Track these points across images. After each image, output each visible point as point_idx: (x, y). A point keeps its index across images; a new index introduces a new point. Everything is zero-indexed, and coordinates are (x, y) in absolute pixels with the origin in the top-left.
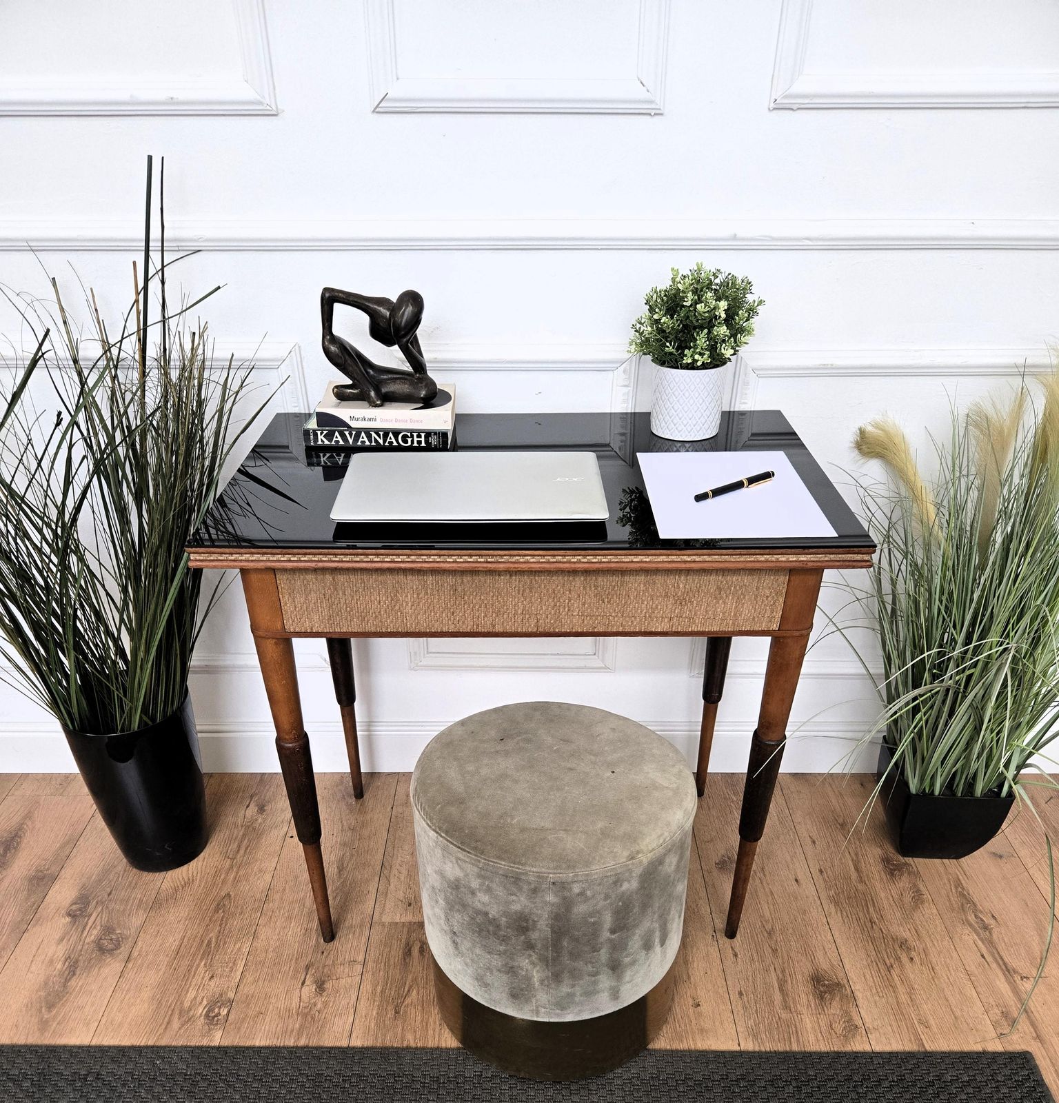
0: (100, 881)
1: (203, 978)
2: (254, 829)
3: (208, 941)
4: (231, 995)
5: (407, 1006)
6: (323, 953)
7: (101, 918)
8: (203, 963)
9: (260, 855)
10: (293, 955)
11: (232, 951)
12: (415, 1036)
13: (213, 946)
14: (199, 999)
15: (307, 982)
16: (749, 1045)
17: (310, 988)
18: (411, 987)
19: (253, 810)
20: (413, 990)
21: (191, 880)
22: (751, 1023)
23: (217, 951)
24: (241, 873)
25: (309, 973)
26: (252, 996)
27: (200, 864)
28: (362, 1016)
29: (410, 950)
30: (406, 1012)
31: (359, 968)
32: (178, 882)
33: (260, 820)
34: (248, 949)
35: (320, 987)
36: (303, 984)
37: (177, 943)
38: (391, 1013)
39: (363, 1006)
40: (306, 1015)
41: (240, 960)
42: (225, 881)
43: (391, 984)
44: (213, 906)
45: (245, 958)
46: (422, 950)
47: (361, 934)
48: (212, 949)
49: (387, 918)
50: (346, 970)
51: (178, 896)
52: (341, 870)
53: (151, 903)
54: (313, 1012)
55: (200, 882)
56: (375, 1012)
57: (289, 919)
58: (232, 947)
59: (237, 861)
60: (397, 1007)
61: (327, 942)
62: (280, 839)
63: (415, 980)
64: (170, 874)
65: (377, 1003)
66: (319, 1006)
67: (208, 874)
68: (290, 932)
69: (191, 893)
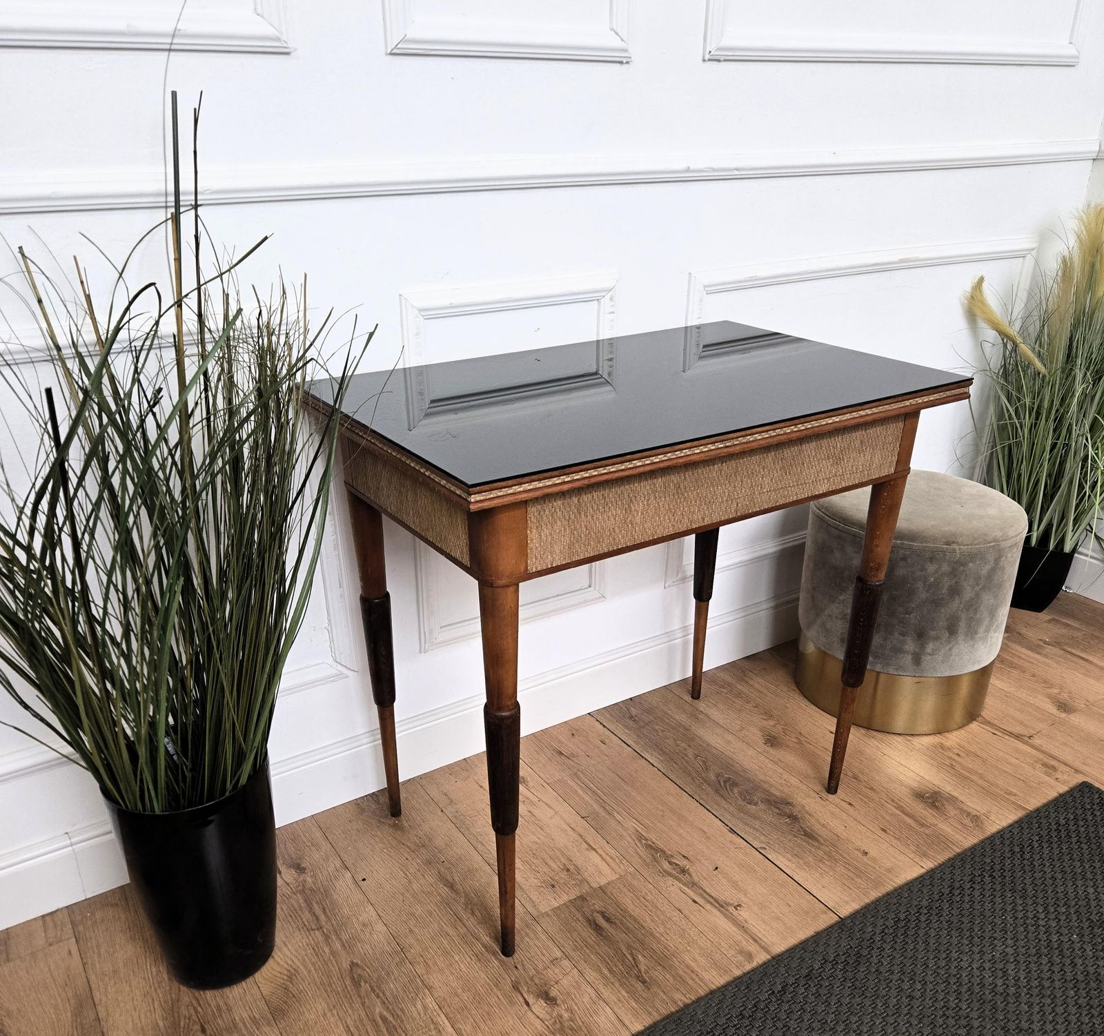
0: (175, 1024)
2: (311, 890)
3: (381, 1017)
5: (646, 972)
6: (516, 967)
9: (346, 911)
10: (489, 985)
11: (419, 1014)
12: (682, 993)
13: (391, 1019)
15: (531, 1001)
16: (929, 865)
17: (539, 1007)
18: (632, 954)
19: (287, 874)
20: (637, 956)
21: (293, 971)
22: (913, 848)
23: (402, 1021)
24: (344, 936)
25: (523, 992)
27: (285, 950)
28: (615, 1003)
29: (596, 925)
30: (651, 978)
31: (566, 963)
32: (278, 980)
33: (309, 880)
34: (434, 1003)
35: (550, 1000)
36: (527, 1004)
38: (639, 986)
39: (606, 993)
40: (562, 1031)
41: (438, 1017)
42: (333, 953)
43: (611, 961)
44: (348, 982)
45: (440, 1012)
46: (608, 920)
47: (535, 933)
48: (394, 1023)
49: (544, 908)
50: (557, 971)
51: (294, 992)
52: (451, 886)
53: (269, 1016)
54: (566, 1024)
55: (305, 967)
56: (624, 993)
57: (446, 953)
58: (415, 1010)
59: (327, 929)
60: (638, 977)
61: (511, 956)
62: (352, 886)
63: (629, 947)
64: (258, 976)
65: (617, 984)
66: (566, 1015)
67: (306, 955)
68: (462, 966)
69: (307, 983)
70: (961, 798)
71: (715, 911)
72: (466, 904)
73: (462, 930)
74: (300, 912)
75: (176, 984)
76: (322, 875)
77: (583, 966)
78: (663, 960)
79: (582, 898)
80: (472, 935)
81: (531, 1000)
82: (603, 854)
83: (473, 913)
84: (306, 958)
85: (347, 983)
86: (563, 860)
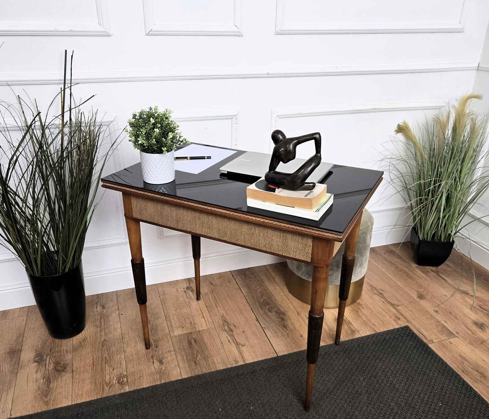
0: (44, 347)
1: (110, 370)
2: (104, 315)
3: (105, 358)
4: (125, 373)
5: (198, 360)
6: (156, 351)
7: (52, 360)
8: (107, 366)
9: (111, 323)
11: (117, 359)
12: (206, 369)
13: (108, 359)
14: (112, 378)
17: (157, 364)
19: (99, 308)
20: (198, 355)
21: (85, 338)
23: (111, 360)
24: (107, 331)
25: (154, 359)
26: (134, 372)
27: (86, 332)
28: (182, 368)
29: (190, 342)
30: (199, 362)
31: (173, 353)
32: (80, 340)
33: (105, 311)
34: (124, 357)
35: (161, 362)
36: (153, 362)
37: (92, 361)
38: (193, 364)
39: (181, 364)
40: (160, 373)
41: (123, 361)
42: (101, 335)
43: (189, 355)
44: (100, 345)
46: (195, 342)
47: (169, 341)
48: (108, 360)
49: (176, 334)
50: (169, 354)
51: (83, 345)
53: (72, 350)
54: (162, 371)
55: (90, 338)
56: (187, 365)
57: (136, 342)
58: (117, 358)
59: (102, 327)
60: (195, 362)
62: (117, 316)
63: (197, 352)
64: (74, 338)
65: (186, 362)
66: (164, 368)
67: (92, 334)
68: (139, 347)
69: (88, 342)
70: (353, 323)
71: (234, 345)
74: (97, 321)
75: (49, 335)
76: (110, 310)
77: (178, 355)
78: (206, 358)
79: (191, 333)
81: (155, 362)
82: (206, 320)
86: (191, 320)
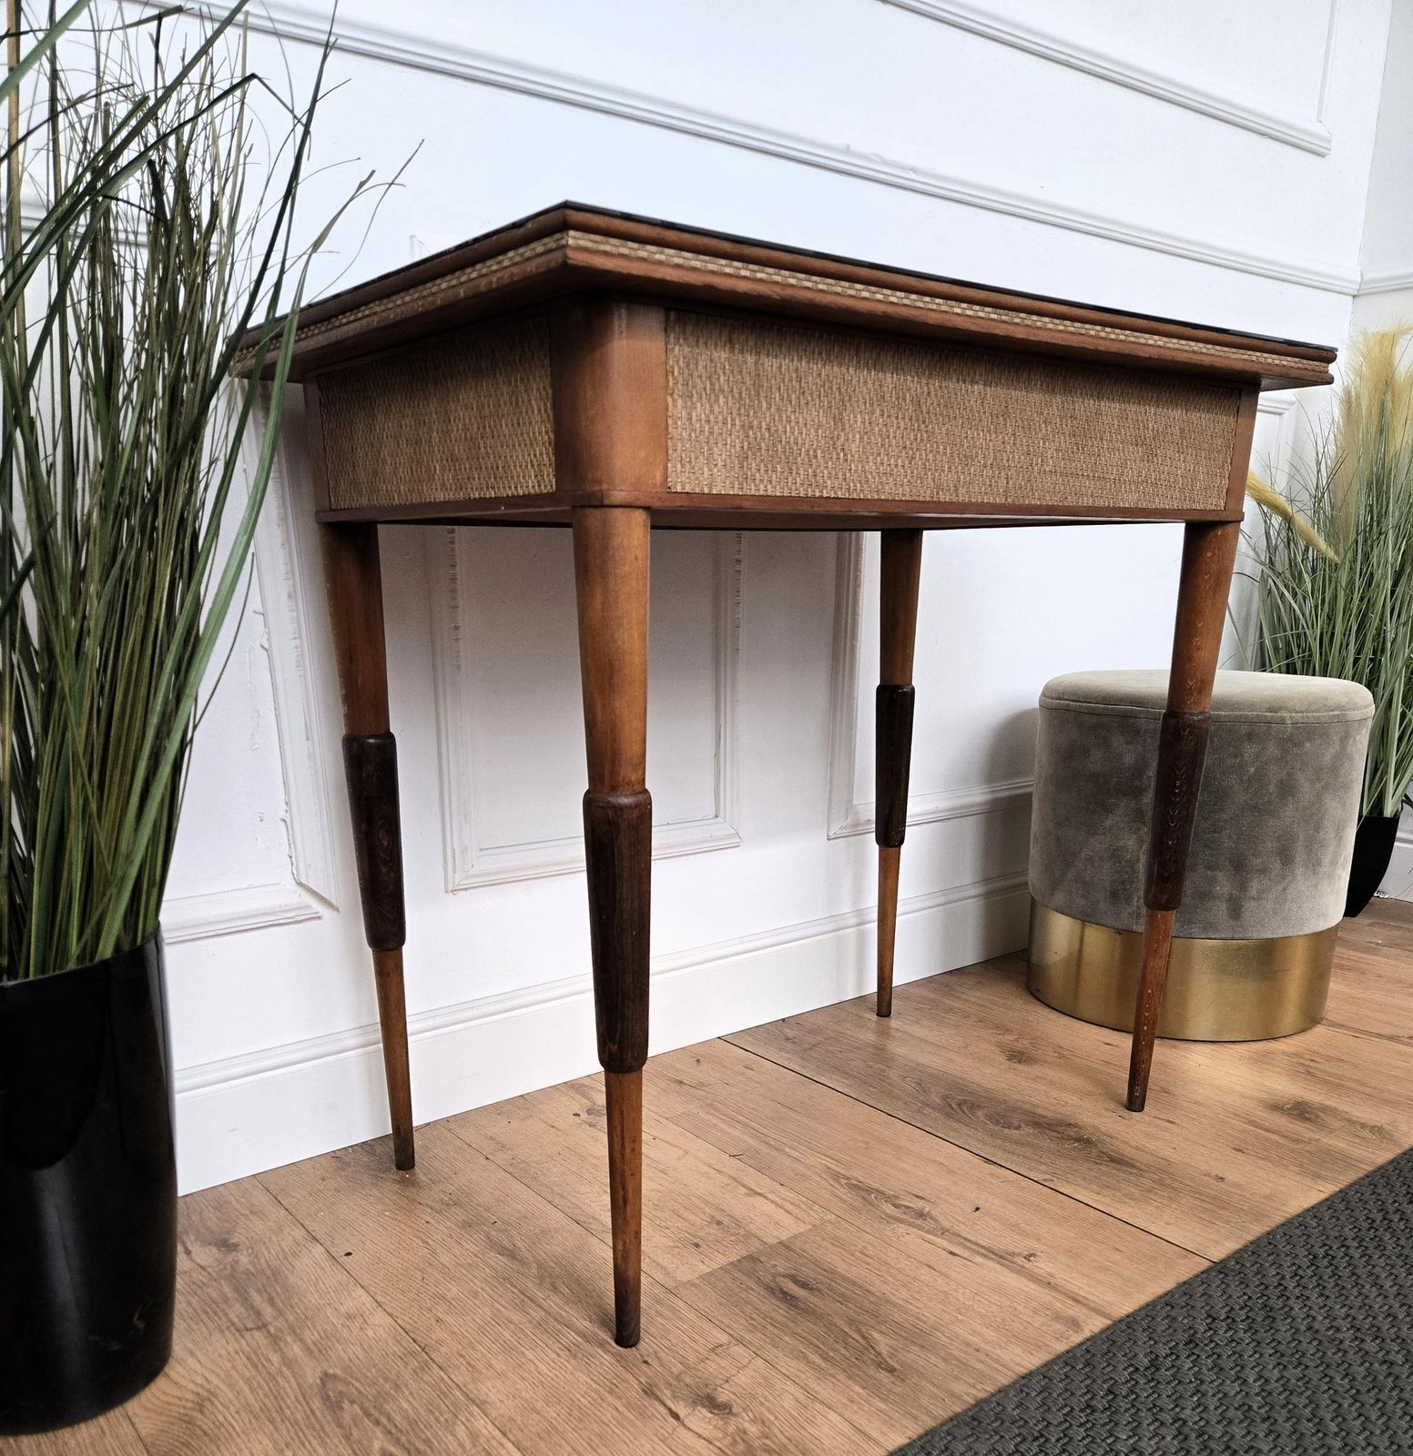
2: (248, 1273)
5: (892, 1356)
6: (646, 1362)
9: (314, 1298)
10: (596, 1391)
11: (460, 1445)
12: (967, 1383)
16: (1330, 1188)
17: (700, 1419)
18: (859, 1331)
19: (206, 1254)
20: (869, 1333)
21: (206, 1394)
22: (1293, 1168)
24: (309, 1337)
25: (664, 1398)
28: (843, 1404)
29: (784, 1292)
30: (902, 1363)
31: (738, 1350)
32: (173, 1408)
33: (244, 1259)
34: (491, 1427)
35: (720, 1408)
36: (676, 1416)
38: (884, 1377)
39: (823, 1390)
41: (500, 1448)
42: (287, 1362)
43: (824, 1344)
44: (317, 1404)
45: (504, 1441)
46: (804, 1285)
47: (674, 1311)
49: (684, 1274)
50: (723, 1363)
51: (205, 1427)
52: (512, 1254)
54: (757, 1444)
55: (231, 1386)
56: (857, 1389)
57: (508, 1349)
58: (453, 1439)
59: (276, 1327)
60: (879, 1365)
61: (634, 1345)
62: (326, 1265)
63: (851, 1322)
64: (132, 1406)
65: (842, 1377)
66: (753, 1430)
67: (233, 1367)
68: (541, 1366)
69: (232, 1409)
70: (1342, 1108)
71: (992, 1264)
72: (541, 1278)
73: (537, 1314)
74: (223, 1306)
76: (270, 1252)
77: (772, 1353)
78: (919, 1336)
79: (751, 1258)
80: (556, 1320)
81: (681, 1410)
82: (777, 1200)
83: (555, 1289)
84: (233, 1373)
85: (314, 1407)
86: (708, 1210)
